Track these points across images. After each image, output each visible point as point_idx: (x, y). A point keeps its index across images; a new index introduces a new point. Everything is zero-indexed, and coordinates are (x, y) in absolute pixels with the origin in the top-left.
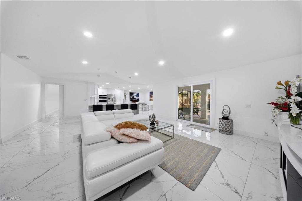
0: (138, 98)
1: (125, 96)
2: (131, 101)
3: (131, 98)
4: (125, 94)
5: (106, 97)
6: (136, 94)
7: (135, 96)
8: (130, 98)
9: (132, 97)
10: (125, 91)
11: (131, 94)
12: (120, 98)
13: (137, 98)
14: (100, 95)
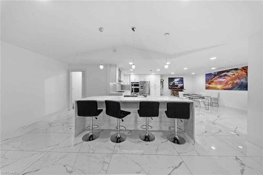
0: (182, 85)
1: (162, 82)
2: (170, 89)
3: (171, 85)
4: (162, 81)
5: (139, 84)
6: (178, 80)
7: (178, 83)
8: (169, 85)
9: (173, 84)
10: (162, 76)
11: (171, 80)
12: (155, 85)
13: (180, 85)
14: (132, 83)
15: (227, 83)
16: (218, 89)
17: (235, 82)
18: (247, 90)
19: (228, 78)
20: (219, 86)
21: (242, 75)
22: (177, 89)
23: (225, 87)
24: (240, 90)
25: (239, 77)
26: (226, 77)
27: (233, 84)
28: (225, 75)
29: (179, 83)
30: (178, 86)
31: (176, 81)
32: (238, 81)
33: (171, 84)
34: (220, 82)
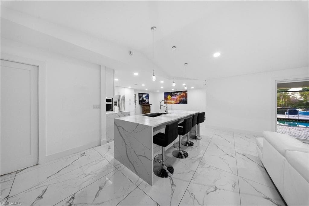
0: (148, 100)
1: (135, 97)
2: (140, 105)
3: (141, 101)
4: (135, 95)
5: (111, 100)
6: (145, 95)
8: (139, 101)
10: (136, 91)
11: (141, 95)
15: (177, 100)
16: (172, 104)
17: (181, 99)
18: (187, 104)
19: (178, 97)
20: (173, 102)
21: (184, 96)
22: (145, 104)
23: (176, 102)
24: (183, 104)
25: (182, 97)
26: (177, 96)
27: (180, 100)
28: (176, 95)
29: (146, 99)
30: (146, 102)
31: (144, 97)
32: (182, 99)
33: (141, 99)
34: (173, 99)
